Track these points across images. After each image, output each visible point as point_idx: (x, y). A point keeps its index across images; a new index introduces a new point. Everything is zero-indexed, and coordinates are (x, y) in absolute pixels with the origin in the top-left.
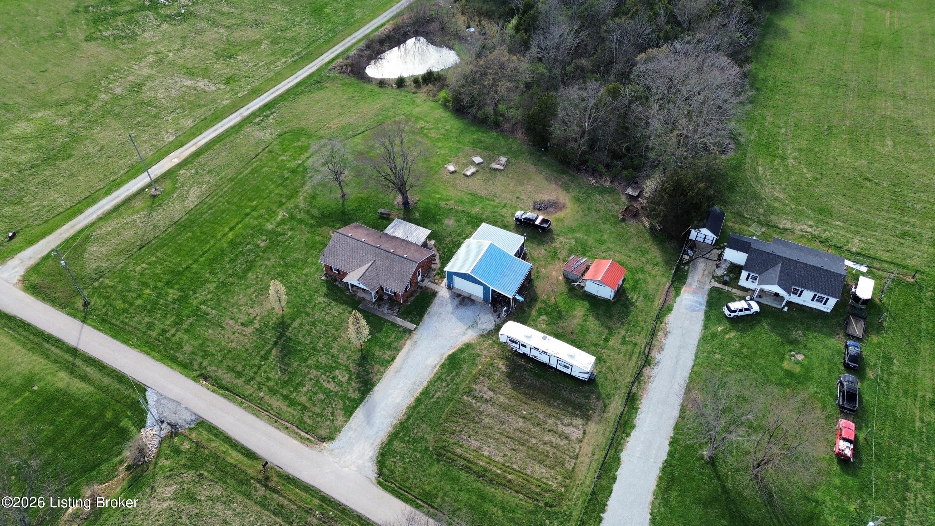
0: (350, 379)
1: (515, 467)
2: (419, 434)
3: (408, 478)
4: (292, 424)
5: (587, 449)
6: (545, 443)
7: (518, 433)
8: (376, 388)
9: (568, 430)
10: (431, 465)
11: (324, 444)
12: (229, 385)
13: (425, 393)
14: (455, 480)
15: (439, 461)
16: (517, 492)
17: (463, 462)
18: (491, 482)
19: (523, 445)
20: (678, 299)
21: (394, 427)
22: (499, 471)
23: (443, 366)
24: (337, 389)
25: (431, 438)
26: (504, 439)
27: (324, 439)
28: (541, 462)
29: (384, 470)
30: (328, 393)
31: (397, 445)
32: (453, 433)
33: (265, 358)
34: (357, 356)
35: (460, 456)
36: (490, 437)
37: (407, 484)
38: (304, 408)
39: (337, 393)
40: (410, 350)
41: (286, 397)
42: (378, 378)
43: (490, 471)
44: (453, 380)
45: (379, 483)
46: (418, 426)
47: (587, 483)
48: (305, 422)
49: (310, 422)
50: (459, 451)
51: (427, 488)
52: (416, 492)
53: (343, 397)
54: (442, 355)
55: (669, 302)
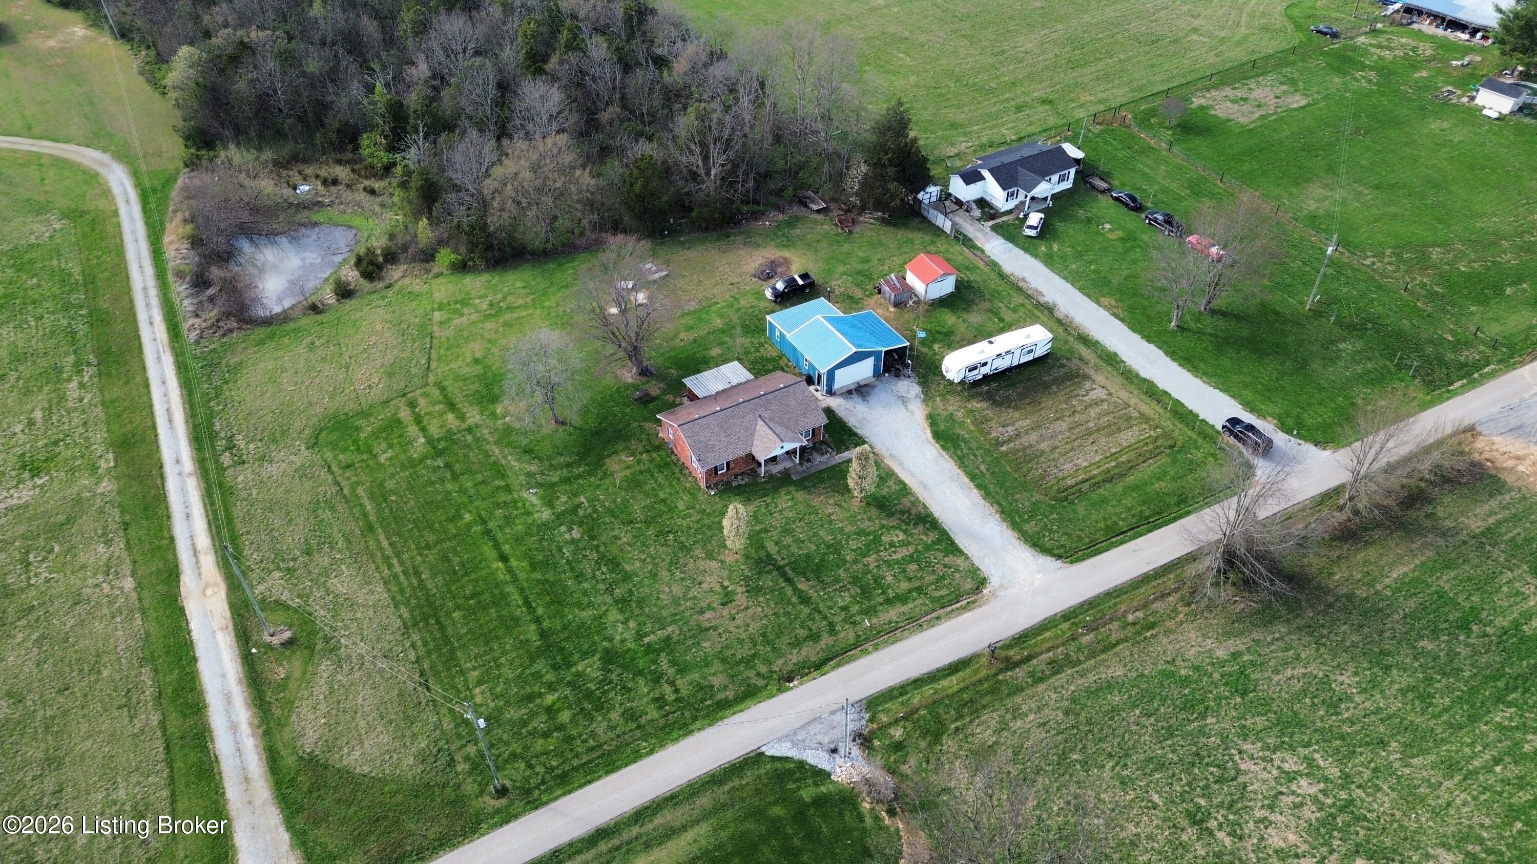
0: (905, 532)
1: (1114, 450)
2: (1027, 504)
3: (1080, 537)
4: (934, 611)
5: (1124, 395)
6: (1099, 419)
7: (1075, 431)
8: (936, 515)
9: (1093, 395)
10: (1074, 511)
11: (985, 591)
12: (822, 655)
13: (973, 478)
14: (1103, 501)
15: (1073, 503)
16: (1144, 462)
17: (1086, 485)
18: (1121, 476)
19: (1091, 433)
20: (987, 253)
21: (1004, 520)
22: (1113, 464)
23: (944, 448)
24: (911, 549)
25: (1037, 497)
26: (1076, 443)
27: (978, 588)
28: (1119, 430)
29: (1056, 552)
30: (911, 559)
31: (1031, 527)
32: (1042, 477)
33: (805, 600)
34: (874, 512)
35: (1077, 484)
36: (1067, 453)
37: (1087, 540)
38: (919, 589)
39: (916, 550)
40: (901, 464)
41: (888, 601)
42: (921, 506)
43: (1108, 471)
44: (970, 449)
45: (1072, 562)
46: (1016, 501)
47: (1161, 411)
48: (942, 597)
49: (944, 592)
50: (1070, 482)
51: (1101, 525)
52: (1100, 536)
53: (928, 548)
54: (929, 442)
55: (987, 260)
